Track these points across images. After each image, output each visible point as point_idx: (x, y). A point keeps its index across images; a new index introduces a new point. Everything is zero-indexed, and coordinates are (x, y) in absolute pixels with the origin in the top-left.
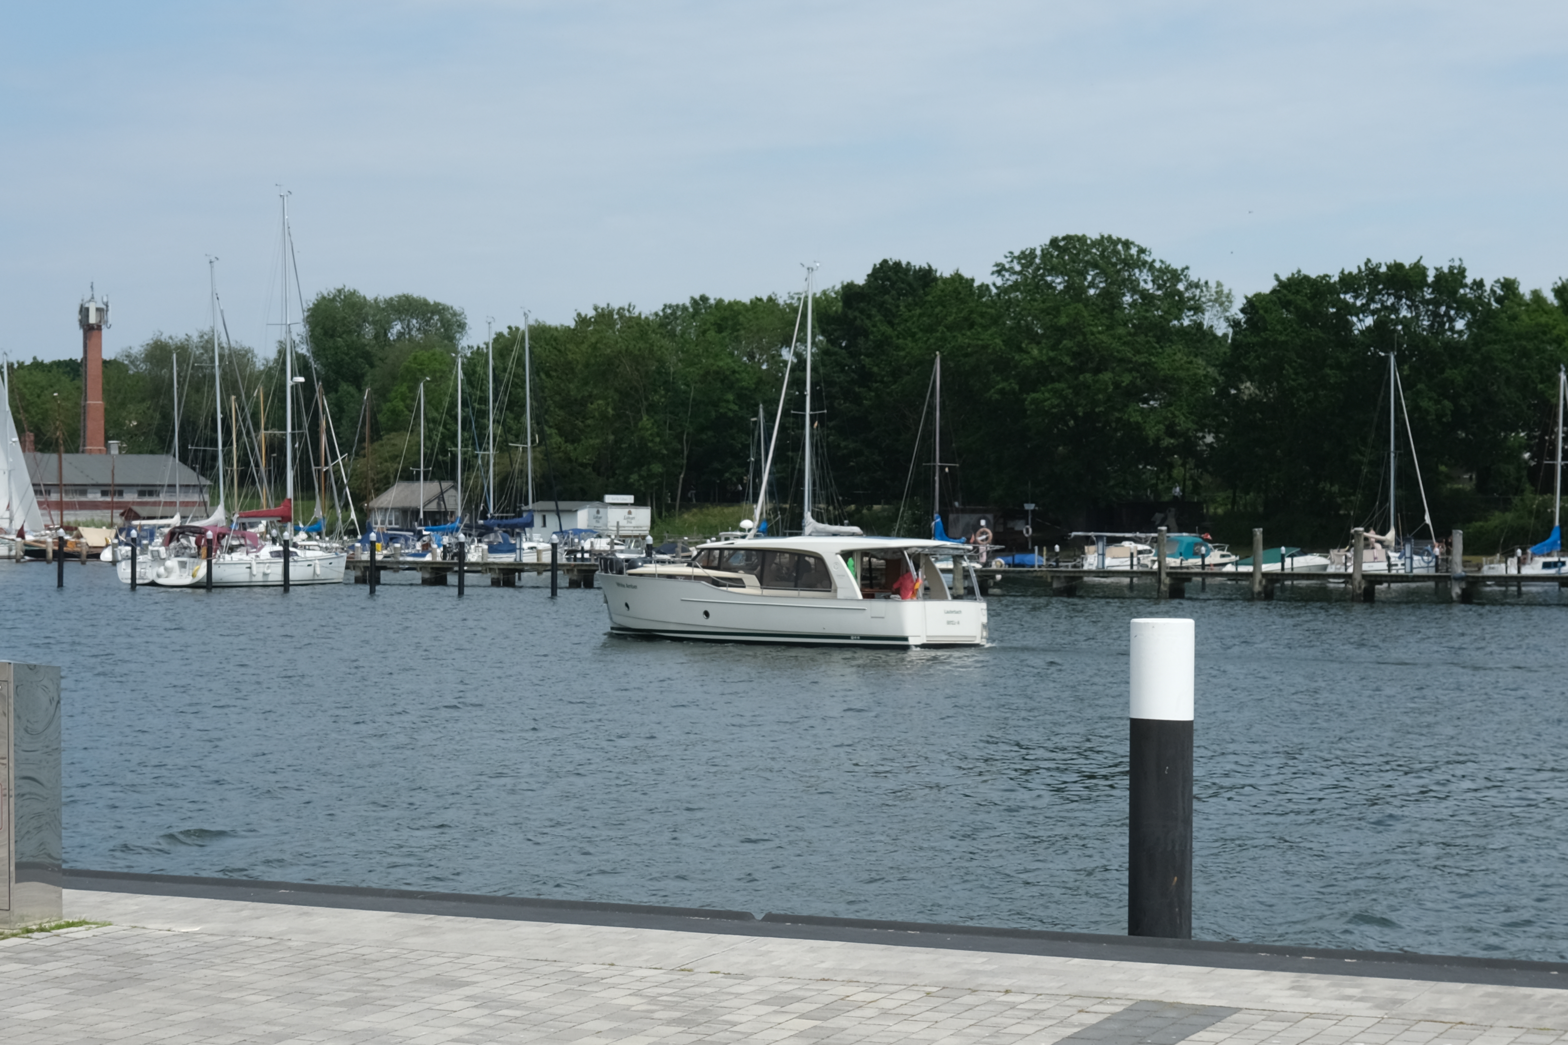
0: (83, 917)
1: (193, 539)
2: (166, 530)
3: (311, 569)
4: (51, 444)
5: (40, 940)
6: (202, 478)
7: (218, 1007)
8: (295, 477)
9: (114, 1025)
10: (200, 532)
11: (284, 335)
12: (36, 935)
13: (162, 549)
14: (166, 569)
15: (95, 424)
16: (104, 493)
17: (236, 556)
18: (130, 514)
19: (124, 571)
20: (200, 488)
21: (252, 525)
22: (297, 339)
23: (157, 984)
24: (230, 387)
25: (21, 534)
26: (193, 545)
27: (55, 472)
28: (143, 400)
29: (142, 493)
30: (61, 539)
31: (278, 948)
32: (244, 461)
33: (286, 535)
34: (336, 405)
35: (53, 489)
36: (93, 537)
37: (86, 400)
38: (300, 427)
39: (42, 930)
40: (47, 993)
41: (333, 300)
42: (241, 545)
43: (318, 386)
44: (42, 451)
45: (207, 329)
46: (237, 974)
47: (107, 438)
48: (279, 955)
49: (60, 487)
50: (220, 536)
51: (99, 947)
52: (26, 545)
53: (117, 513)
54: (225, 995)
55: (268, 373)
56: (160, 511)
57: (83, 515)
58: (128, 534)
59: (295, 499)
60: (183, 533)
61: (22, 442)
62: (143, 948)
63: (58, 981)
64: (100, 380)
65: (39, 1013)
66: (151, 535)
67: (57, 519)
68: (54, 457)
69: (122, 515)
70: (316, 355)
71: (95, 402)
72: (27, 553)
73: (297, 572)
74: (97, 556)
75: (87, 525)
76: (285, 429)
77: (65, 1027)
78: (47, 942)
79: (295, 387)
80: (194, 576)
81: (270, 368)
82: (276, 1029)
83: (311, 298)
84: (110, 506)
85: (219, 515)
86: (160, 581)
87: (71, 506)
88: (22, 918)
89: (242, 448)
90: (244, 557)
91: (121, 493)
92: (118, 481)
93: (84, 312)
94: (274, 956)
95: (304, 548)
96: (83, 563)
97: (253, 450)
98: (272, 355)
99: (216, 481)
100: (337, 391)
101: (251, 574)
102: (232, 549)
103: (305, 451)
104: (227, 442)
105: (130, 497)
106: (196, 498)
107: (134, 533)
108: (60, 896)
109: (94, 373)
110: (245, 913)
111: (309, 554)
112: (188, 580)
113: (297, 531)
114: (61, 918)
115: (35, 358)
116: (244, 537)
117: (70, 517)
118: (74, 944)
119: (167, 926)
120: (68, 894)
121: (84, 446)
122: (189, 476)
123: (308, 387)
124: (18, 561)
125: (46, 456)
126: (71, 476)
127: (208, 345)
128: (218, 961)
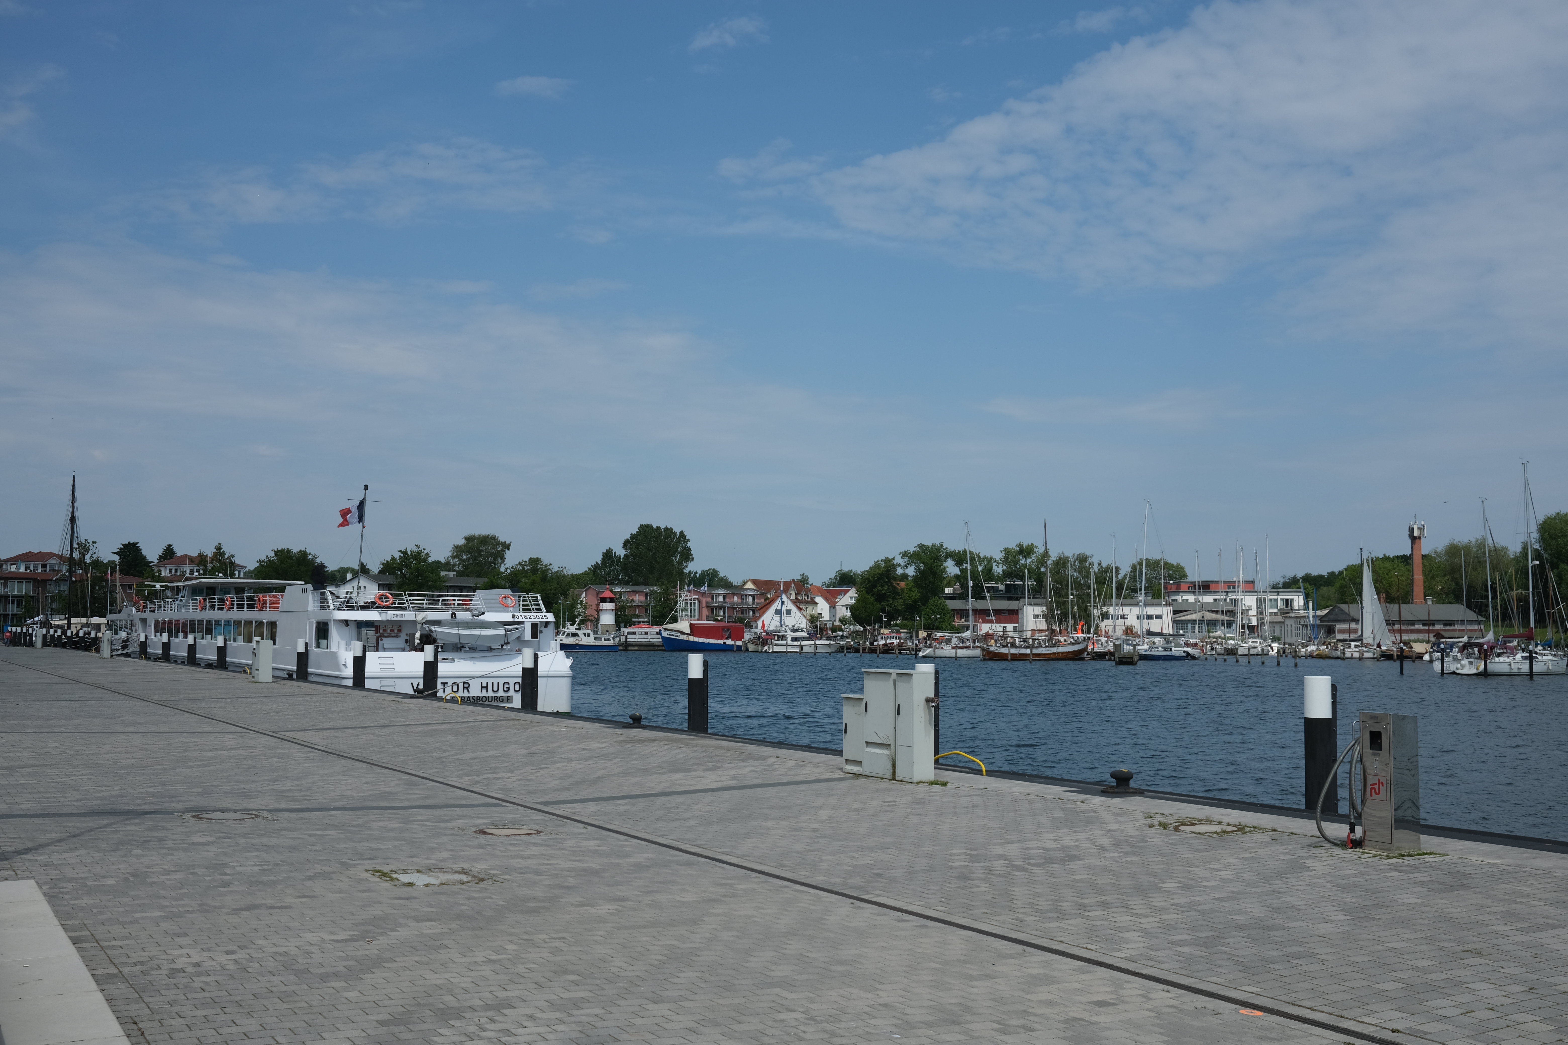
0: (1432, 850)
1: (1476, 650)
2: (1461, 645)
3: (1546, 666)
4: (1394, 599)
5: (1409, 861)
6: (1479, 616)
7: (1515, 906)
8: (1535, 616)
9: (1454, 910)
10: (1480, 646)
11: (1526, 539)
12: (1406, 858)
13: (1459, 655)
14: (1461, 665)
15: (1419, 589)
16: (1424, 625)
17: (1501, 659)
18: (1439, 636)
19: (1437, 666)
20: (1479, 622)
21: (1510, 642)
22: (1533, 541)
23: (1477, 890)
24: (1494, 568)
25: (1379, 646)
26: (1476, 652)
27: (1397, 615)
28: (1445, 575)
29: (1445, 625)
30: (1402, 648)
31: (1548, 876)
32: (1504, 608)
33: (1531, 647)
34: (1557, 576)
35: (1396, 623)
36: (1418, 648)
37: (1413, 576)
38: (1537, 588)
39: (1410, 855)
40: (1415, 889)
41: (1555, 518)
42: (1504, 653)
43: (1547, 566)
44: (1389, 603)
45: (1479, 537)
46: (1524, 888)
47: (1425, 596)
48: (1549, 880)
49: (1400, 622)
50: (1492, 648)
51: (1442, 867)
52: (1382, 652)
53: (1431, 635)
54: (1518, 900)
55: (1516, 559)
56: (1456, 634)
57: (1413, 636)
58: (1439, 646)
59: (1535, 628)
60: (1470, 646)
61: (1379, 598)
62: (1467, 869)
63: (1421, 884)
64: (1421, 565)
65: (1412, 900)
66: (1451, 646)
67: (1398, 638)
68: (1397, 606)
69: (1434, 636)
70: (1545, 549)
71: (1418, 577)
72: (1383, 656)
73: (1537, 668)
74: (1421, 658)
75: (1415, 641)
76: (1529, 590)
77: (1427, 909)
78: (1413, 862)
79: (1534, 567)
80: (1477, 669)
81: (1518, 557)
82: (1551, 921)
83: (1541, 518)
84: (1429, 631)
85: (1490, 636)
86: (1458, 672)
87: (1407, 631)
88: (1398, 848)
89: (1502, 600)
90: (1507, 659)
91: (1433, 625)
92: (1432, 618)
93: (1411, 530)
94: (1546, 880)
95: (1542, 654)
96: (1414, 662)
97: (1509, 601)
98: (1518, 549)
99: (1488, 618)
100: (1558, 568)
101: (1511, 668)
102: (1499, 655)
103: (1540, 601)
104: (1494, 597)
105: (1438, 627)
106: (1476, 627)
107: (1442, 646)
108: (1419, 838)
109: (1417, 561)
110: (1526, 855)
111: (1545, 658)
112: (1475, 671)
113: (1537, 645)
114: (1420, 850)
115: (1385, 555)
116: (1506, 648)
117: (1405, 637)
118: (1428, 865)
119: (1481, 859)
120: (1423, 837)
121: (1413, 600)
122: (1472, 615)
123: (1541, 566)
124: (1378, 660)
125: (1392, 605)
126: (1406, 616)
127: (1481, 545)
128: (1512, 880)
